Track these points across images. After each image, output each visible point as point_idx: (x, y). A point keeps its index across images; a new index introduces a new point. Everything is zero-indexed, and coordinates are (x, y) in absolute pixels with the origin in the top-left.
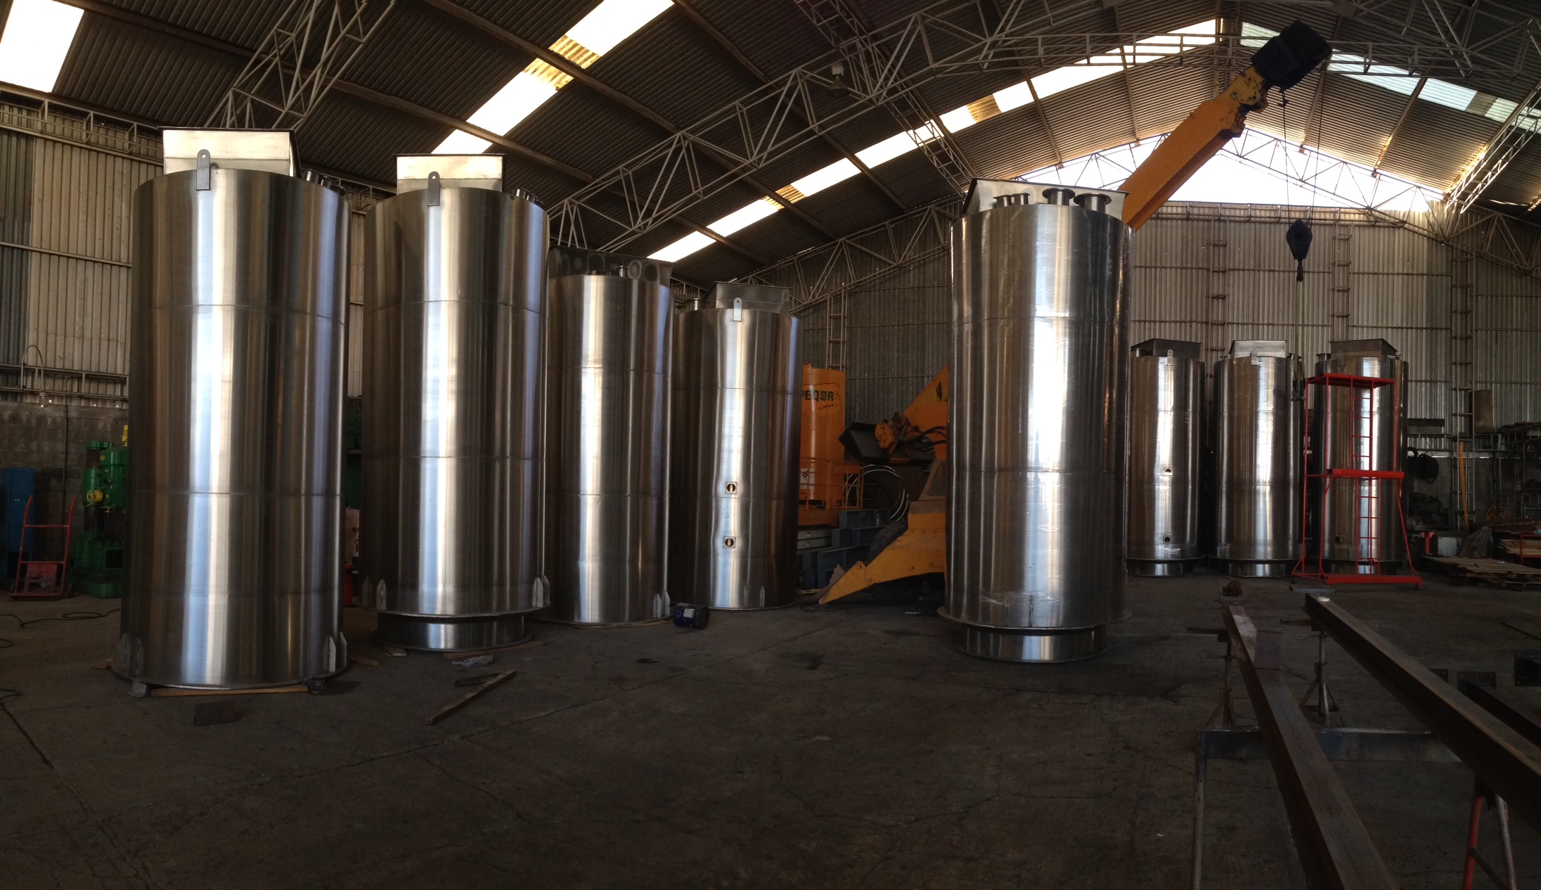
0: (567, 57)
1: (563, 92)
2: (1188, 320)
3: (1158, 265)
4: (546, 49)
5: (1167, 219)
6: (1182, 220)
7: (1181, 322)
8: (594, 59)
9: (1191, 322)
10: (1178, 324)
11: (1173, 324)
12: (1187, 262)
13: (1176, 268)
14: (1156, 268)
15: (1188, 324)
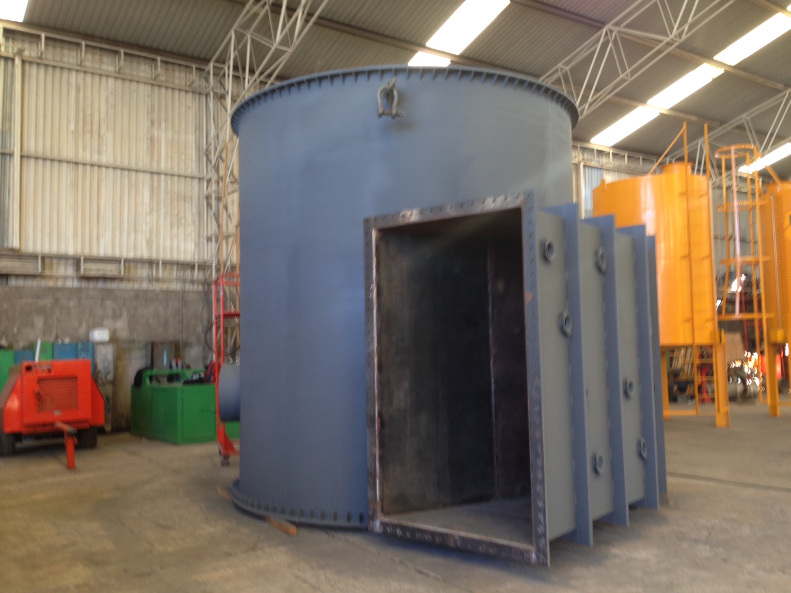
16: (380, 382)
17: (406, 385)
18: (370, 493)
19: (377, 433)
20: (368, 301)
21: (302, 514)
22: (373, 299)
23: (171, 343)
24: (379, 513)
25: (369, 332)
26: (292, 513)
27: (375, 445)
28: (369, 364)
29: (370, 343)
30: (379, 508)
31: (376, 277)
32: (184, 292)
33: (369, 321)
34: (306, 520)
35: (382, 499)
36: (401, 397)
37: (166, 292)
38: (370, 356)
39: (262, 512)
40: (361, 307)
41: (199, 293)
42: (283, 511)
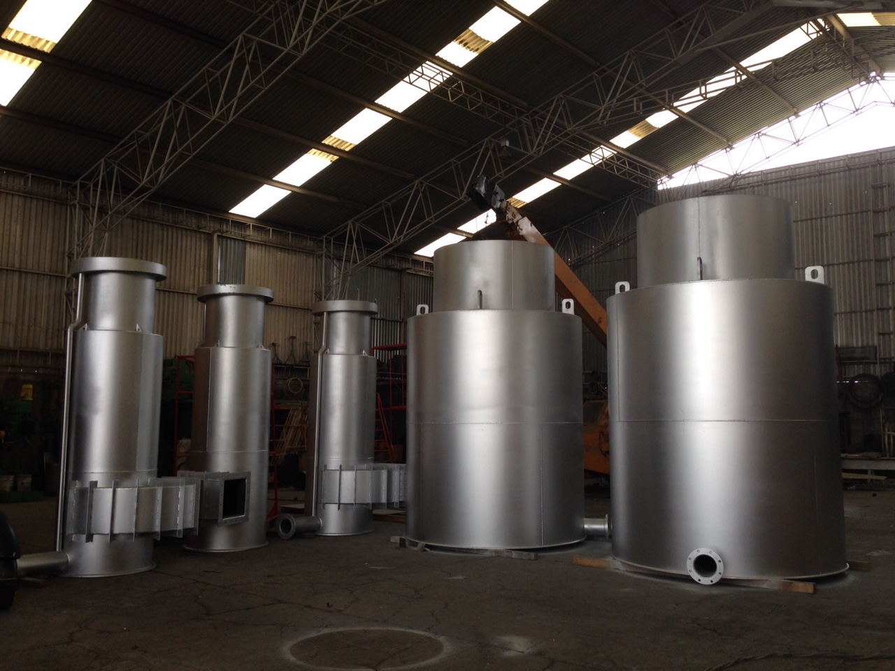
0: (334, 146)
1: (334, 163)
2: (856, 260)
3: (824, 215)
4: (320, 143)
5: (829, 174)
6: (844, 171)
7: (848, 263)
8: (352, 147)
9: (859, 262)
10: (846, 266)
11: (841, 266)
12: (851, 208)
13: (841, 215)
14: (821, 218)
15: (856, 264)
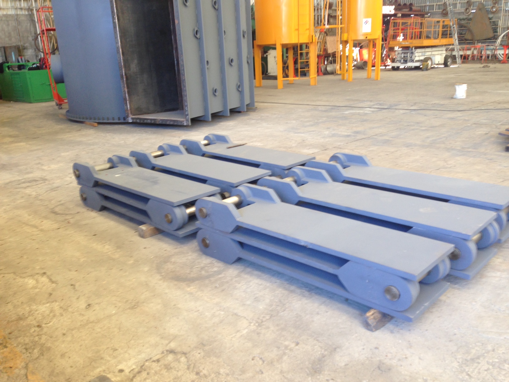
16: (124, 60)
17: (136, 61)
18: (126, 107)
19: (125, 83)
20: (114, 23)
21: (99, 119)
22: (116, 22)
23: (15, 47)
24: (130, 115)
25: (116, 38)
26: (95, 119)
27: (125, 87)
28: (118, 52)
29: (117, 43)
30: (130, 112)
31: (116, 12)
32: (17, 15)
33: (116, 32)
34: (101, 121)
35: (131, 109)
36: (134, 67)
37: (6, 16)
38: (118, 48)
39: (81, 120)
40: (111, 26)
41: (26, 15)
42: (91, 119)
